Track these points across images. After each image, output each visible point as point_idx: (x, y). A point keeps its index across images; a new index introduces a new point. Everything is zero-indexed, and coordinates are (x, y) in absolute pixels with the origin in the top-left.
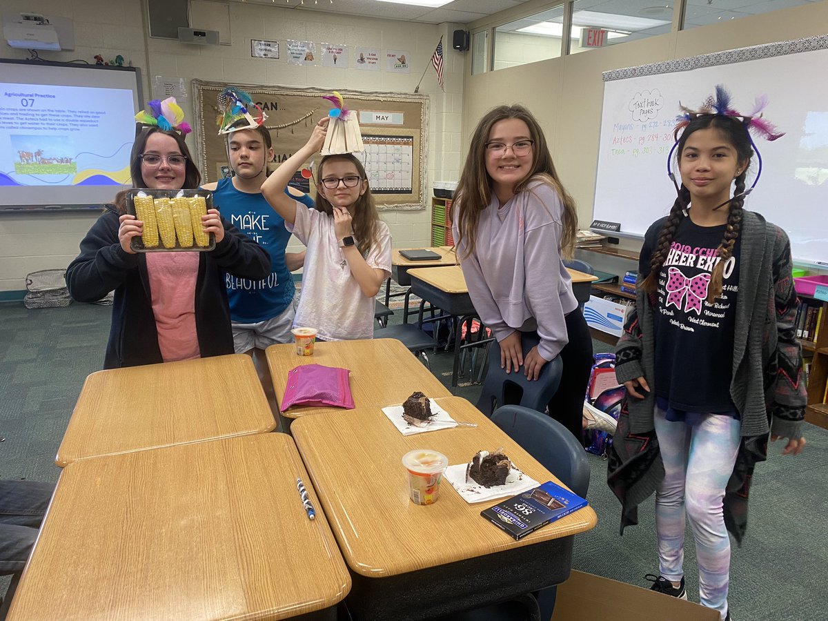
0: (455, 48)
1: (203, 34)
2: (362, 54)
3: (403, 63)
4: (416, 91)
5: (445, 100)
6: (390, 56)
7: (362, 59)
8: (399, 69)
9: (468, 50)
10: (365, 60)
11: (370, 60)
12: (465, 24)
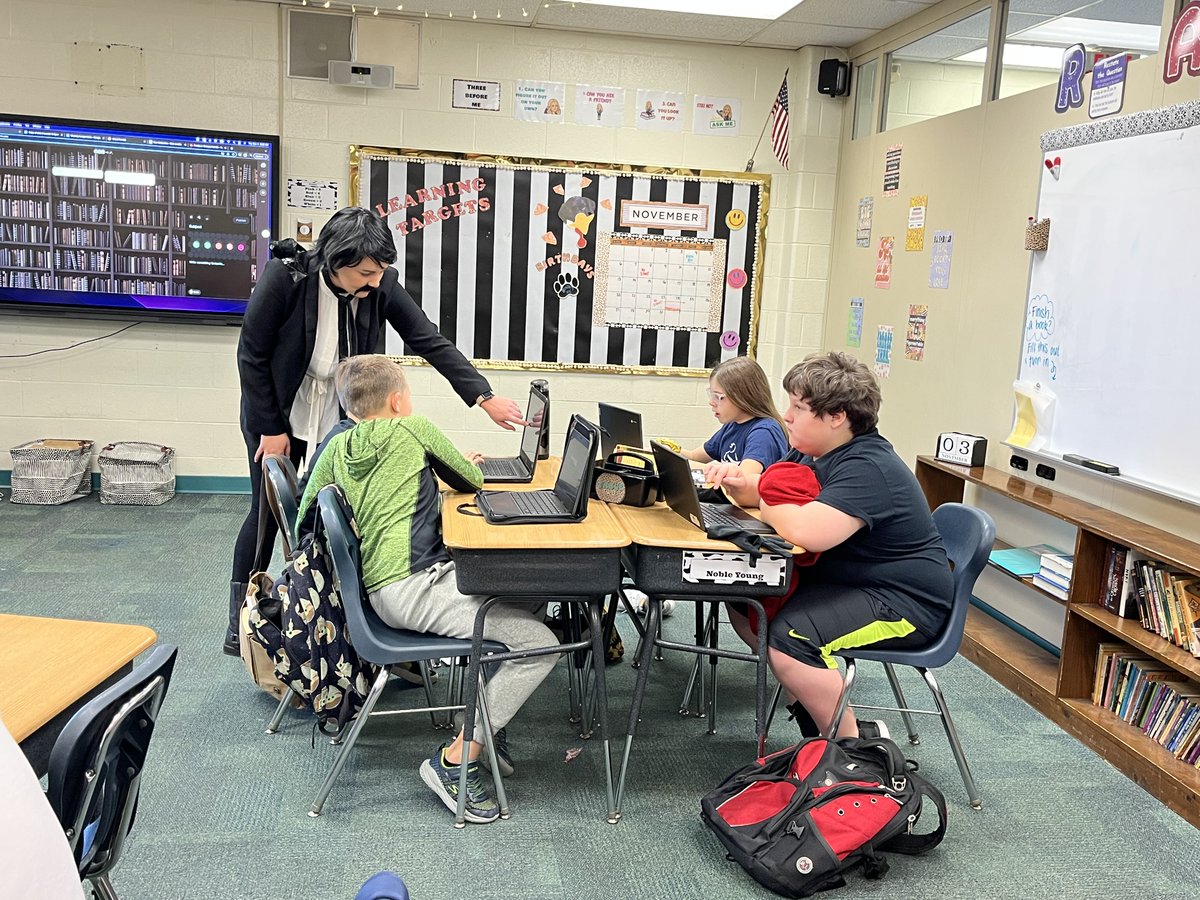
0: (821, 90)
1: (366, 71)
2: (649, 103)
3: (727, 118)
4: (749, 169)
5: (800, 187)
6: (702, 106)
7: (649, 112)
8: (717, 129)
9: (849, 94)
10: (655, 113)
11: (663, 114)
12: (847, 48)
